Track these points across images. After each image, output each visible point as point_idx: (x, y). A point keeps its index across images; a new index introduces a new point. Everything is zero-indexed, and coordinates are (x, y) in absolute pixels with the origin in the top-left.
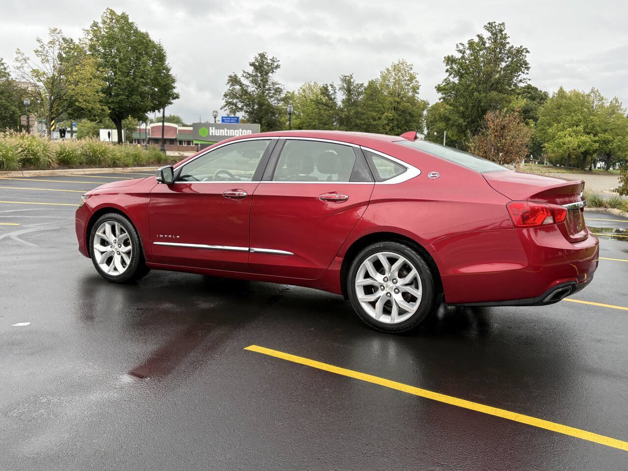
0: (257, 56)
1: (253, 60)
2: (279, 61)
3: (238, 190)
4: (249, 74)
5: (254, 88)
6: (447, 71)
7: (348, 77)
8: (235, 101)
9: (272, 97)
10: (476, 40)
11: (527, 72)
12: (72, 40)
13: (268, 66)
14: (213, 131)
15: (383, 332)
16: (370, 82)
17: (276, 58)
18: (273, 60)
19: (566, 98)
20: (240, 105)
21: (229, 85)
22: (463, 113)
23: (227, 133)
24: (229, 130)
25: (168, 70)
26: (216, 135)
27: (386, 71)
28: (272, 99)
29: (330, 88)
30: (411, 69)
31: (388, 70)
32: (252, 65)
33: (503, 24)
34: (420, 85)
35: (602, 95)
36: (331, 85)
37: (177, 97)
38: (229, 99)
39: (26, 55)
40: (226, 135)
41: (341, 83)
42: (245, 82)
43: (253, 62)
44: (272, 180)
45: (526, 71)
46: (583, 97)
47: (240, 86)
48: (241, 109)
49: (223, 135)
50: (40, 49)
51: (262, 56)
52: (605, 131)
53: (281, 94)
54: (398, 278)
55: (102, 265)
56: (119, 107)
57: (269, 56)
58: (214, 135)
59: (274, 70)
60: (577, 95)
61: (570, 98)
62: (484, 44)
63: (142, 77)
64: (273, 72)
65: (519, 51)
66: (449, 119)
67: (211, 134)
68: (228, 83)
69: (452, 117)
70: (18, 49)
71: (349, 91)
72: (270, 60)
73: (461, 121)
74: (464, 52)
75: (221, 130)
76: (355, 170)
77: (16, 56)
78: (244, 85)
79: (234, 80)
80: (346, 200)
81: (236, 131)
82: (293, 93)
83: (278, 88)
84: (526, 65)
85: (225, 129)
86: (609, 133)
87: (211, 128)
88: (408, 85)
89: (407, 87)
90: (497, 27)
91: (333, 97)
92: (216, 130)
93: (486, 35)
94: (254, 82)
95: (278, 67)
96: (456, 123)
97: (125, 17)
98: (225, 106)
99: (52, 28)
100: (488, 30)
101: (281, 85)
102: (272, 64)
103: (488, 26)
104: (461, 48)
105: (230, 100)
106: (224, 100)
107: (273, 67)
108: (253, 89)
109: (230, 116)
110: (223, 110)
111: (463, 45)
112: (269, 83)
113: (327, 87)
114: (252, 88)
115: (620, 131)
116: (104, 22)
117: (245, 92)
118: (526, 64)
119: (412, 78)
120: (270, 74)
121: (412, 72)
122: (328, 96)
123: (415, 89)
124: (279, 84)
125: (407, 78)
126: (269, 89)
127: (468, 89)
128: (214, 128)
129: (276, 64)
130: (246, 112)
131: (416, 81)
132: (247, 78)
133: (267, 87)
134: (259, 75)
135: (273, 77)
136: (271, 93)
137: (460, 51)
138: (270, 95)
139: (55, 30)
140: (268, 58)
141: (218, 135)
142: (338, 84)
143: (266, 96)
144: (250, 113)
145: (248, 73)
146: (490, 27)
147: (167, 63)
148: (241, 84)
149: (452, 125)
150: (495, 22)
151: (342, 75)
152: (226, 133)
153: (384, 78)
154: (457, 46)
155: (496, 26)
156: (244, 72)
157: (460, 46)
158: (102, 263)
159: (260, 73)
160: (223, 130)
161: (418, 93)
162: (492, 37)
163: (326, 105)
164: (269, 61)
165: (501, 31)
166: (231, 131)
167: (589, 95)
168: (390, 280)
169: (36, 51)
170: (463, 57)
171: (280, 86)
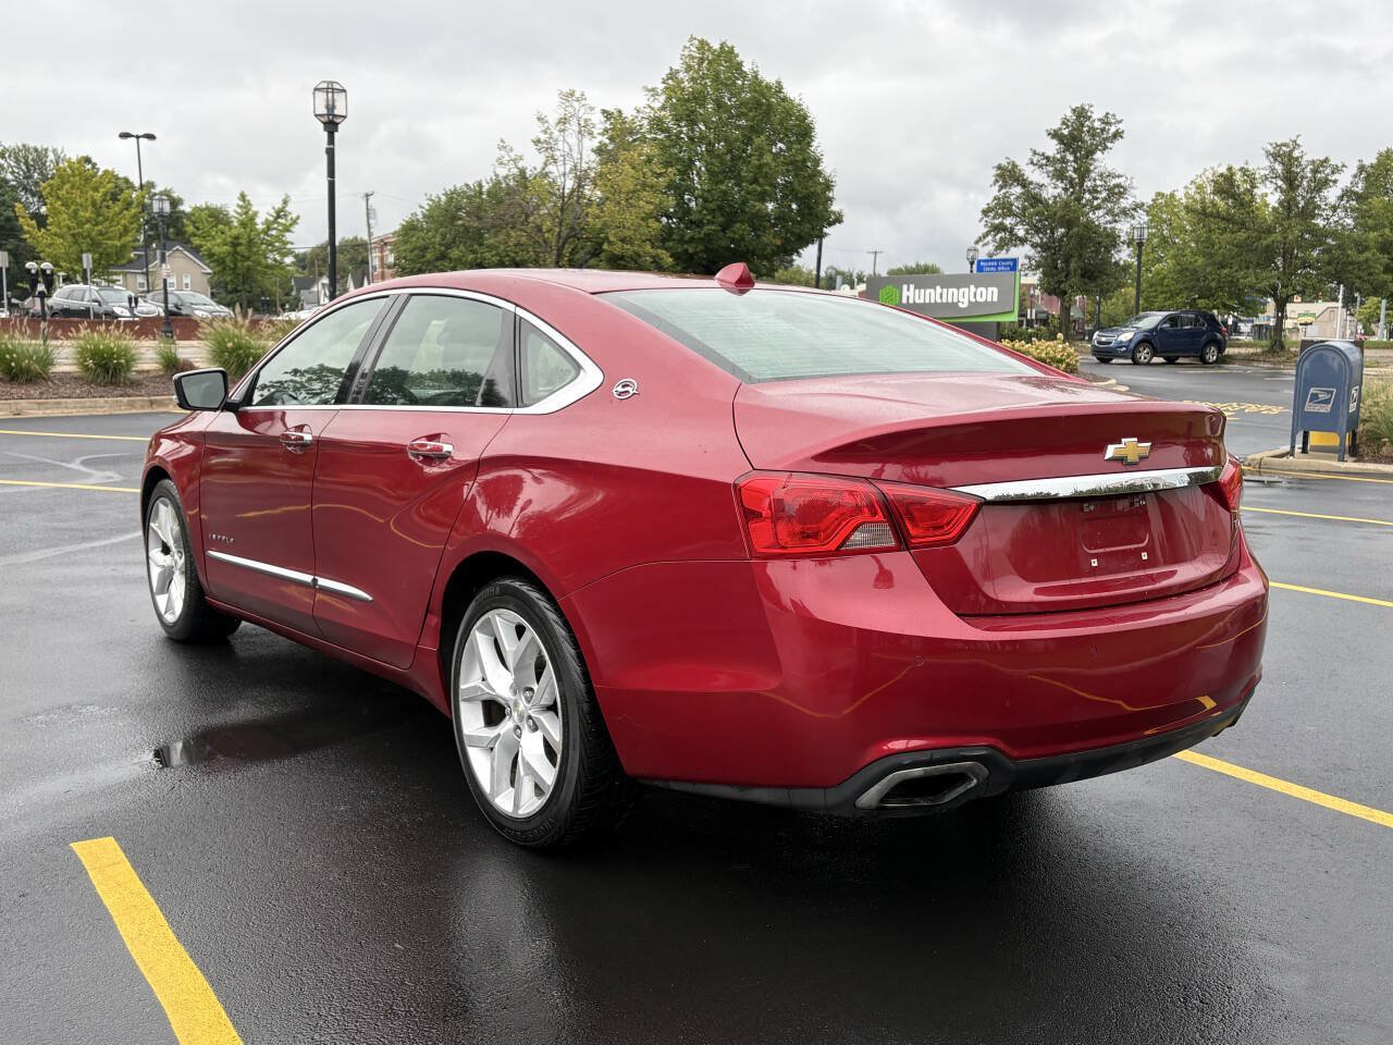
0: (1069, 114)
1: (1056, 125)
2: (1120, 122)
4: (1047, 158)
5: (1059, 190)
7: (1285, 145)
8: (1008, 221)
9: (1098, 207)
12: (620, 112)
13: (1093, 136)
14: (911, 294)
16: (1381, 155)
17: (1114, 115)
18: (1105, 121)
20: (1021, 231)
21: (997, 188)
23: (941, 297)
24: (945, 290)
25: (817, 161)
26: (917, 301)
28: (1100, 213)
29: (1238, 176)
32: (1055, 135)
36: (1241, 169)
37: (839, 220)
38: (994, 218)
39: (517, 152)
40: (939, 301)
41: (1267, 163)
42: (1035, 175)
43: (1056, 127)
47: (1024, 186)
48: (1023, 241)
49: (933, 301)
50: (543, 137)
51: (1081, 114)
53: (1122, 200)
56: (707, 250)
57: (1097, 114)
58: (911, 301)
59: (1109, 145)
63: (755, 181)
64: (1106, 148)
67: (904, 301)
68: (997, 181)
70: (502, 141)
71: (1291, 180)
72: (1099, 120)
75: (928, 291)
77: (498, 153)
78: (1031, 183)
79: (1008, 175)
80: (448, 456)
81: (962, 290)
82: (1172, 195)
83: (1119, 186)
85: (938, 288)
87: (905, 287)
91: (1247, 198)
92: (917, 291)
94: (1060, 175)
95: (1117, 135)
97: (727, 53)
98: (985, 235)
99: (566, 90)
101: (1124, 179)
102: (1103, 130)
105: (997, 222)
106: (983, 223)
107: (1107, 135)
108: (1056, 192)
109: (995, 257)
110: (981, 244)
112: (1093, 175)
113: (1233, 175)
114: (1052, 191)
116: (689, 68)
117: (1034, 200)
120: (1098, 155)
122: (1234, 196)
124: (1119, 176)
126: (1094, 191)
128: (912, 287)
129: (1113, 129)
130: (1034, 246)
132: (1041, 166)
133: (1088, 184)
134: (1070, 157)
135: (1104, 161)
136: (1097, 199)
138: (1096, 203)
139: (572, 94)
140: (1094, 116)
141: (922, 301)
142: (1260, 164)
143: (1085, 206)
144: (1044, 247)
145: (1043, 154)
147: (814, 144)
148: (1024, 183)
151: (1271, 144)
152: (938, 296)
156: (1035, 153)
159: (1074, 153)
160: (932, 291)
163: (1228, 219)
164: (1097, 124)
166: (951, 290)
168: (520, 691)
169: (537, 142)
171: (1121, 180)
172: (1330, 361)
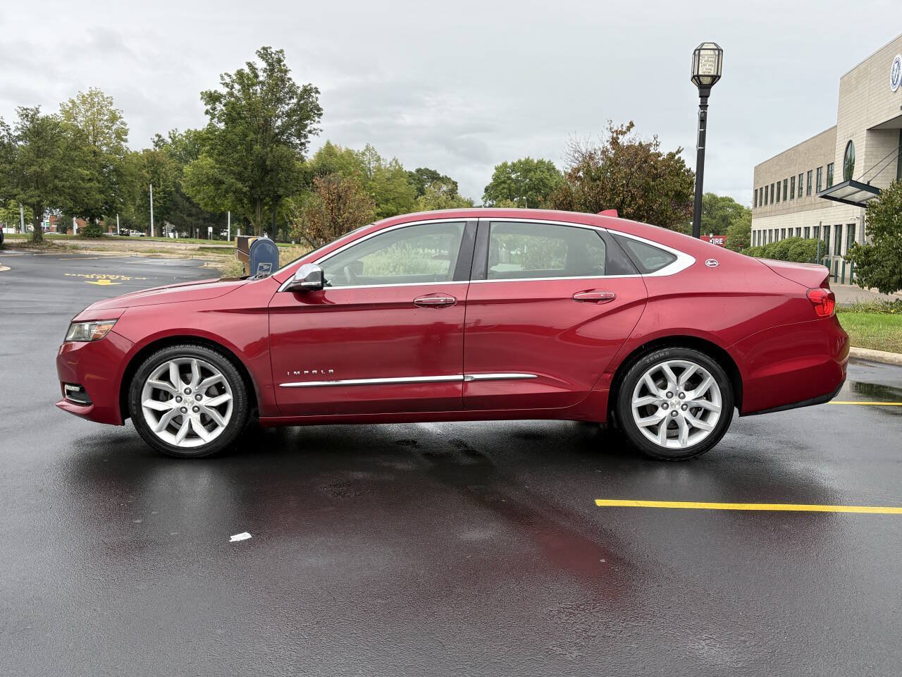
3: (437, 295)
6: (207, 112)
7: (32, 110)
10: (247, 70)
11: (319, 120)
15: (671, 461)
19: (336, 156)
22: (240, 174)
27: (70, 105)
30: (111, 103)
31: (73, 102)
33: (281, 51)
34: (128, 129)
35: (379, 154)
44: (486, 279)
45: (317, 119)
46: (357, 155)
52: (387, 201)
54: (685, 392)
55: (161, 433)
60: (349, 153)
61: (342, 156)
62: (256, 76)
65: (308, 91)
66: (221, 182)
69: (223, 178)
73: (240, 185)
74: (232, 87)
76: (610, 260)
80: (613, 299)
84: (318, 111)
86: (391, 203)
88: (109, 128)
89: (106, 131)
90: (273, 55)
93: (261, 65)
96: (233, 189)
100: (262, 58)
103: (262, 52)
104: (228, 80)
111: (230, 76)
115: (404, 201)
118: (319, 109)
119: (114, 118)
121: (112, 108)
123: (121, 134)
125: (105, 118)
127: (245, 140)
131: (123, 123)
137: (227, 85)
146: (265, 54)
149: (227, 192)
150: (270, 48)
153: (68, 114)
154: (222, 77)
155: (272, 53)
157: (226, 77)
158: (160, 430)
161: (126, 141)
162: (268, 68)
165: (279, 61)
167: (363, 154)
168: (676, 395)
170: (231, 94)
172: (268, 249)
